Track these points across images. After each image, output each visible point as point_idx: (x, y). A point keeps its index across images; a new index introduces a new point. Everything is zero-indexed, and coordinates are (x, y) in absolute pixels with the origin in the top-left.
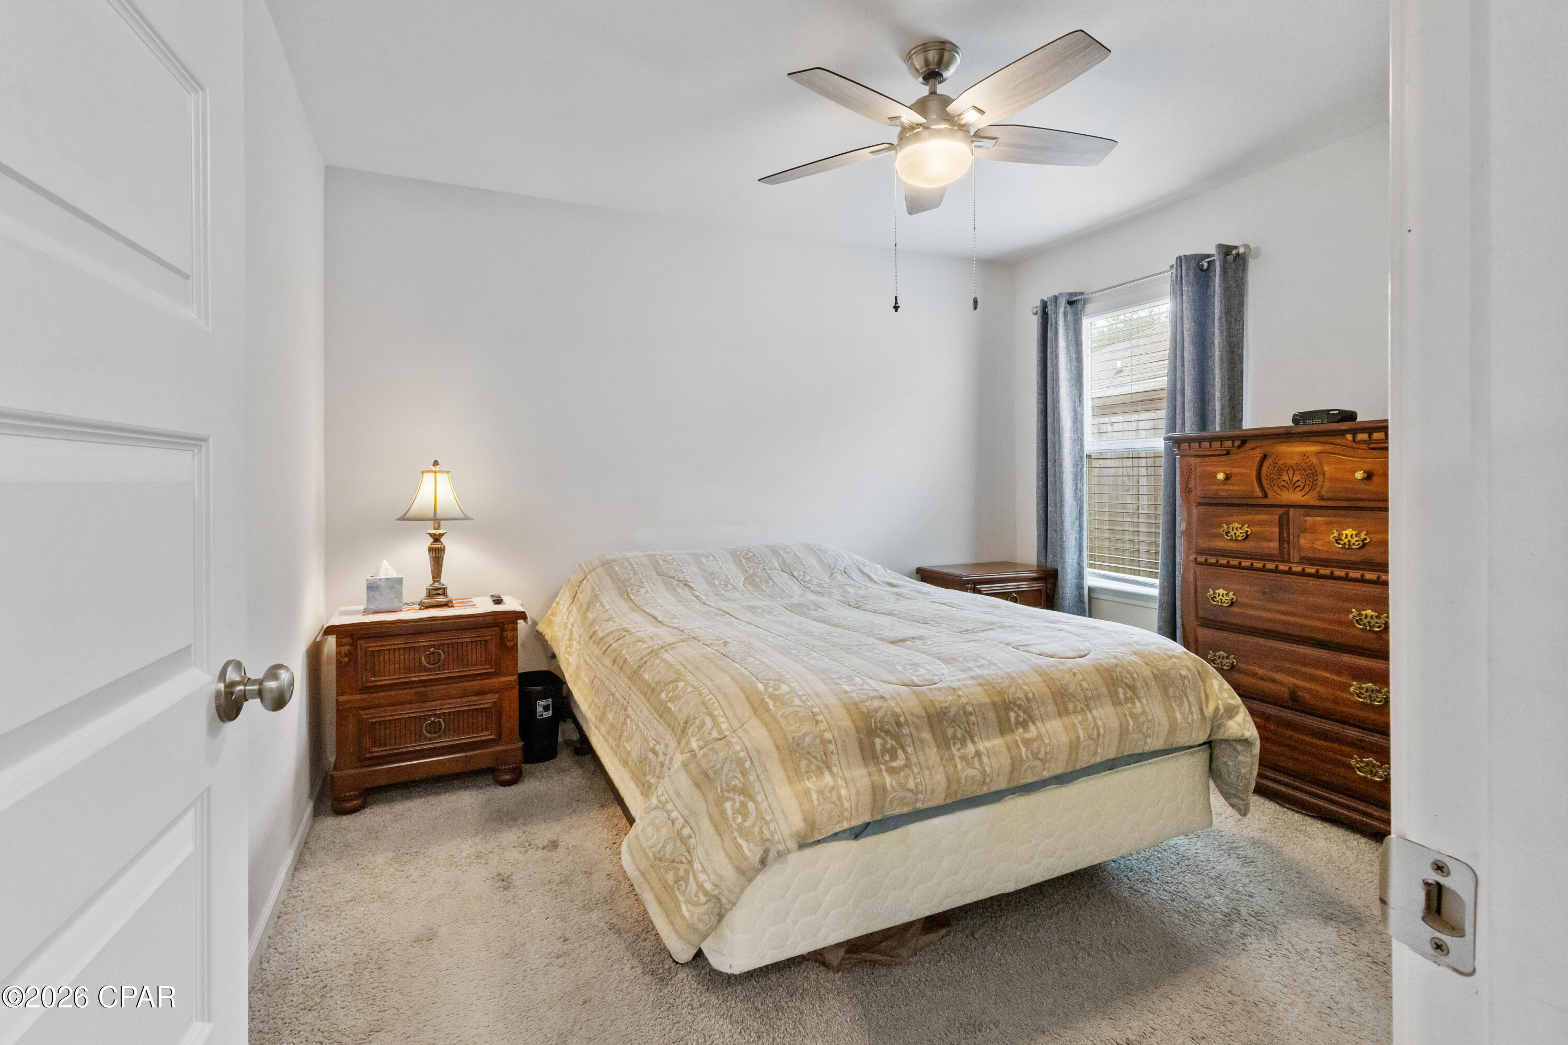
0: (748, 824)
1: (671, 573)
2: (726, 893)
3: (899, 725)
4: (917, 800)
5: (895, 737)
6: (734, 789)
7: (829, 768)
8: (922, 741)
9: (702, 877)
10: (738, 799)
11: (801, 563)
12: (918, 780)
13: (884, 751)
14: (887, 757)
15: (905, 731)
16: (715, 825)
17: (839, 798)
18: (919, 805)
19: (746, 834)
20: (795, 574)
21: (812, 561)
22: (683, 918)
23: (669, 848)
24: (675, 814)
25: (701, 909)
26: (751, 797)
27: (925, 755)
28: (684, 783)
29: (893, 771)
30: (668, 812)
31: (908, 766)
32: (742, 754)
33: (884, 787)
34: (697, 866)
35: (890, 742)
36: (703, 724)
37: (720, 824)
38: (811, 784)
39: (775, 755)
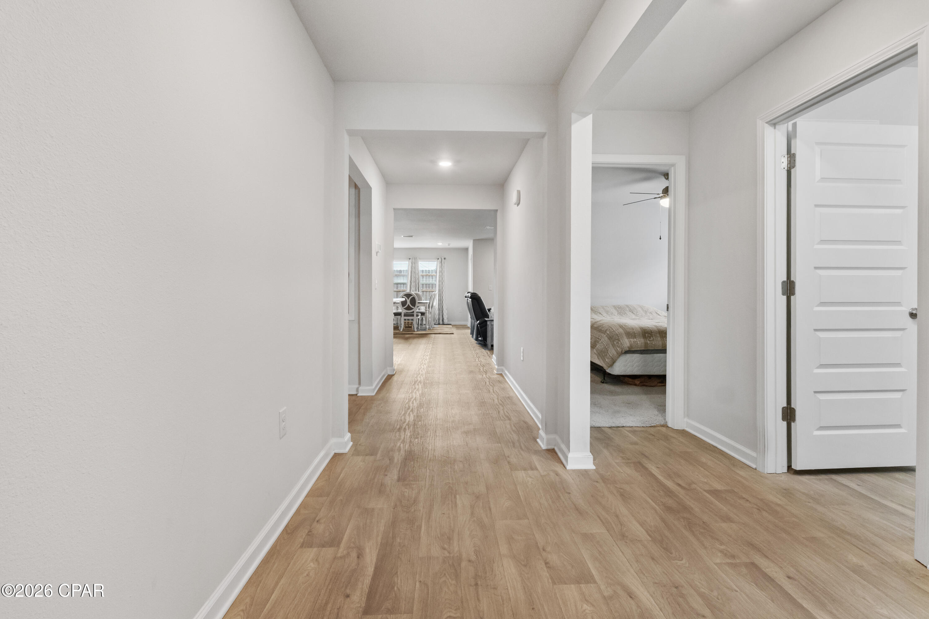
0: (619, 345)
1: (595, 310)
2: (614, 357)
3: (652, 332)
4: (655, 347)
5: (651, 334)
6: (616, 339)
7: (636, 338)
8: (657, 336)
9: (610, 354)
10: (617, 341)
11: (636, 309)
12: (655, 343)
13: (648, 337)
14: (649, 338)
15: (653, 333)
16: (613, 346)
17: (637, 343)
18: (656, 348)
19: (619, 347)
20: (634, 313)
21: (640, 309)
22: (606, 361)
23: (603, 350)
24: (604, 344)
25: (610, 360)
26: (620, 341)
27: (657, 338)
28: (606, 338)
29: (650, 341)
30: (603, 344)
31: (653, 340)
32: (618, 334)
33: (647, 343)
34: (609, 352)
35: (649, 335)
36: (610, 329)
37: (613, 345)
38: (632, 340)
39: (624, 334)
